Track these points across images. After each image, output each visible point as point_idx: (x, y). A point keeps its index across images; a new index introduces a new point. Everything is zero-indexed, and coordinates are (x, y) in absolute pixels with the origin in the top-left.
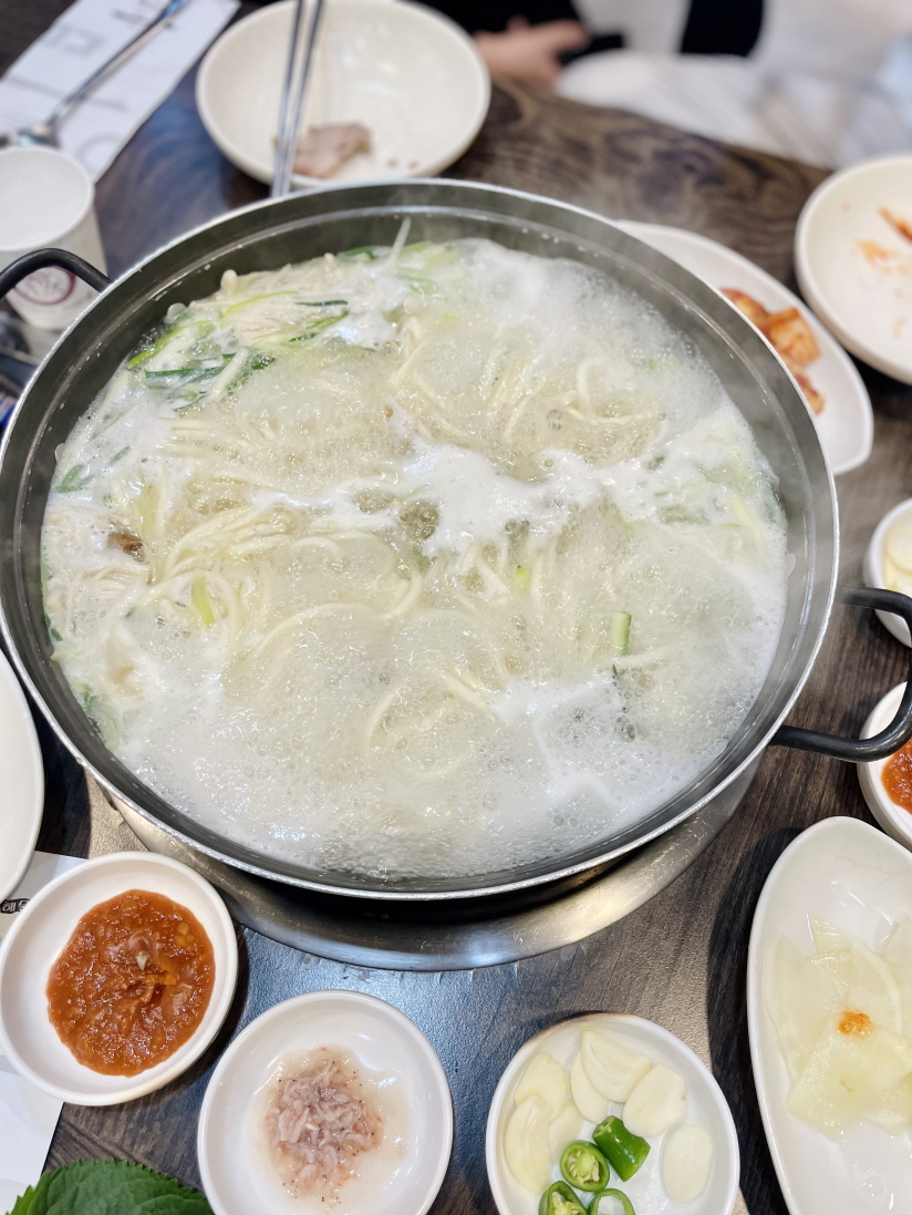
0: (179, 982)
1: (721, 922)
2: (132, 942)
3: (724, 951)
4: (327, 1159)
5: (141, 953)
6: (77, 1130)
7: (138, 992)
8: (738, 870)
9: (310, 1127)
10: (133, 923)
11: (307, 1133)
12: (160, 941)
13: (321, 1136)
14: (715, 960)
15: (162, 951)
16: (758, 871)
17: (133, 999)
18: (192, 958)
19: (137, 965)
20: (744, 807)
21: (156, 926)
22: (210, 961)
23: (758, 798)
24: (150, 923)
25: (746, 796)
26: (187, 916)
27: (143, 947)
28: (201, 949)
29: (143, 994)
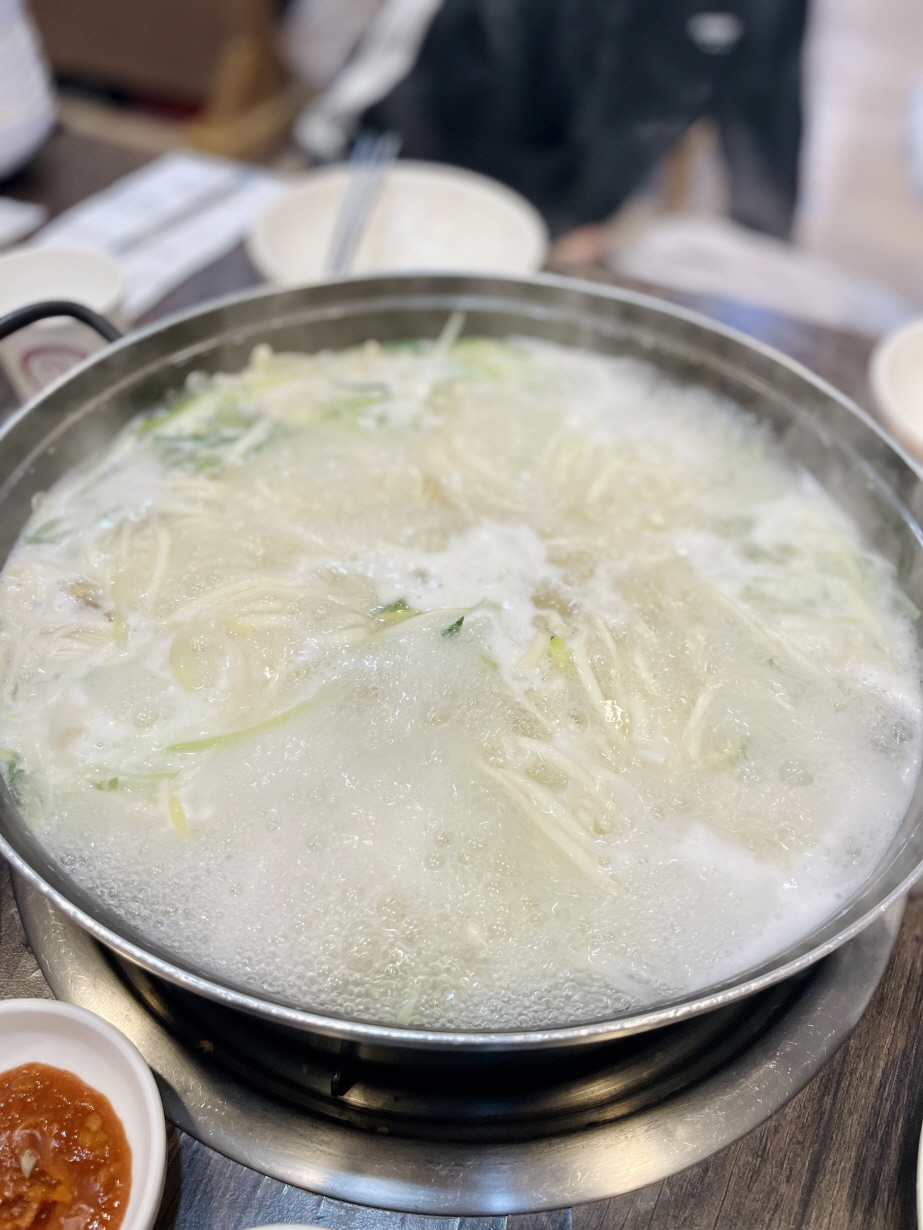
0: (75, 1200)
1: (865, 1160)
2: (19, 1134)
3: (872, 1203)
5: (28, 1152)
7: (16, 1211)
8: (882, 1085)
10: (25, 1108)
12: (58, 1137)
14: (860, 1217)
15: (59, 1151)
16: (910, 1088)
17: (6, 1220)
18: (99, 1167)
19: (19, 1170)
20: (882, 999)
21: (56, 1116)
22: (124, 1174)
23: (899, 986)
24: (47, 1110)
25: (881, 984)
26: (101, 1105)
27: (32, 1143)
28: (115, 1152)
29: (21, 1215)
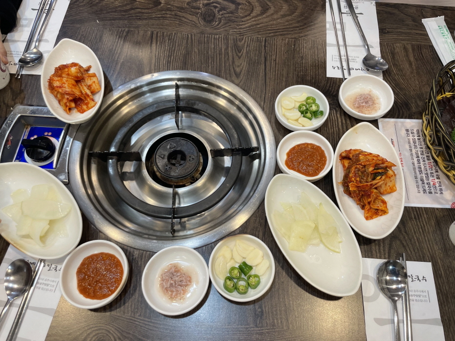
4: (178, 289)
6: (118, 316)
9: (172, 282)
11: (171, 284)
13: (176, 284)
